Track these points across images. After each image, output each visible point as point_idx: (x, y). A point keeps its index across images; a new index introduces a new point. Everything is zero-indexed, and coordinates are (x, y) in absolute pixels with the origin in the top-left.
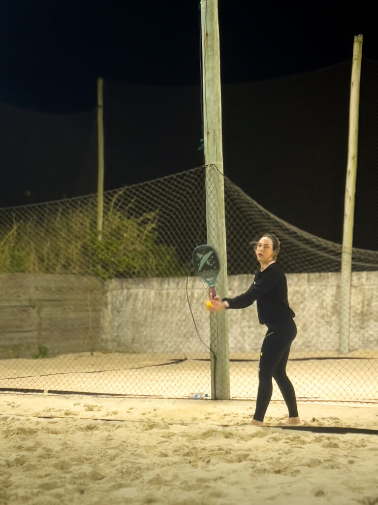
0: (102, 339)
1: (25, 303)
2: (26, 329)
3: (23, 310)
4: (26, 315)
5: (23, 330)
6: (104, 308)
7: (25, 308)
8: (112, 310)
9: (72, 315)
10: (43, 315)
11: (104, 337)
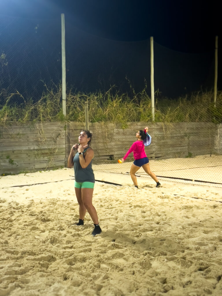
0: (215, 149)
1: (182, 135)
2: (183, 145)
3: (182, 137)
4: (183, 139)
5: (182, 146)
6: (216, 136)
7: (183, 137)
8: (220, 137)
9: (202, 139)
10: (190, 139)
11: (216, 148)
